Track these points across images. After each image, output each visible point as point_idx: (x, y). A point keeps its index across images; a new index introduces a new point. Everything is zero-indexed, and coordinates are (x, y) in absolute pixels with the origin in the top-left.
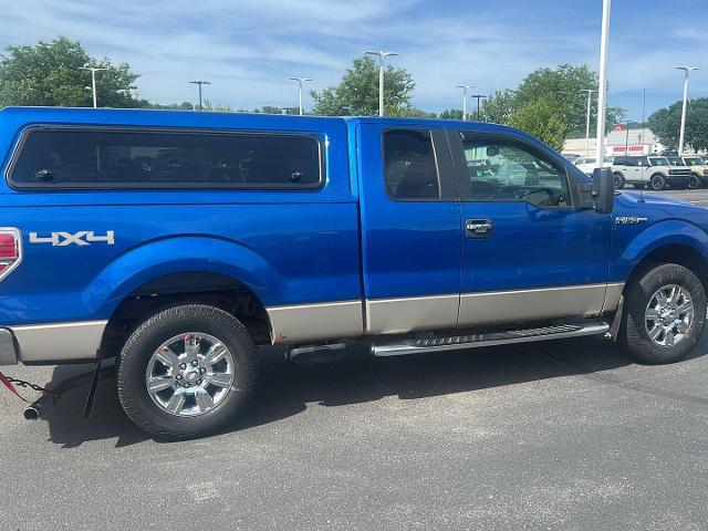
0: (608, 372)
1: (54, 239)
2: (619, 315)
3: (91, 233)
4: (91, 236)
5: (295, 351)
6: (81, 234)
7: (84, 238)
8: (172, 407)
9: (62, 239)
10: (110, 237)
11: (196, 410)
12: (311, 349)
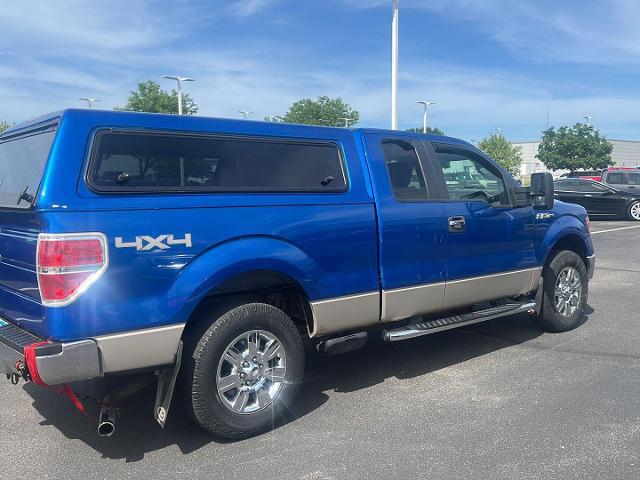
0: (534, 340)
1: (138, 244)
2: (539, 293)
3: (171, 237)
4: (171, 240)
5: (330, 342)
6: (162, 237)
7: (165, 242)
8: (238, 405)
9: (145, 243)
10: (188, 241)
11: (255, 406)
12: (343, 339)
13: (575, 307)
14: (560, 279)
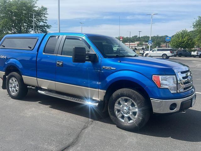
9: (2, 57)
10: (5, 57)
13: (133, 121)
14: (121, 102)
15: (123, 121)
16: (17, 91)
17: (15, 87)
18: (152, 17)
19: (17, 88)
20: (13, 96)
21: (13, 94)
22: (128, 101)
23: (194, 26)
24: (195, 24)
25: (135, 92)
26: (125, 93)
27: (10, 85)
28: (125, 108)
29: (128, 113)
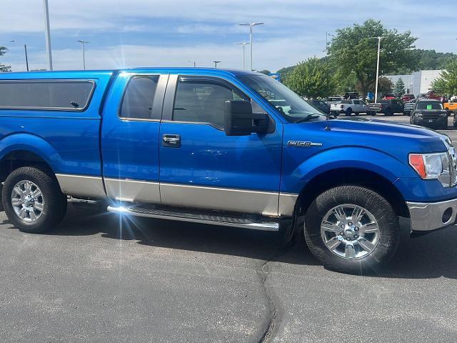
13: (366, 252)
14: (337, 215)
15: (344, 255)
16: (37, 212)
17: (31, 204)
18: (251, 31)
19: (40, 206)
20: (26, 226)
21: (27, 221)
22: (354, 214)
23: (329, 49)
24: (330, 46)
25: (370, 191)
26: (348, 195)
27: (13, 199)
28: (347, 227)
29: (355, 237)
